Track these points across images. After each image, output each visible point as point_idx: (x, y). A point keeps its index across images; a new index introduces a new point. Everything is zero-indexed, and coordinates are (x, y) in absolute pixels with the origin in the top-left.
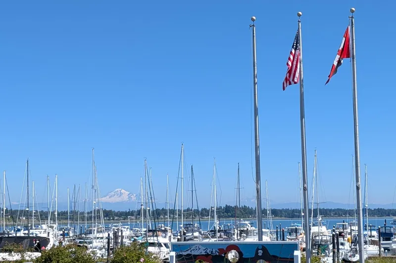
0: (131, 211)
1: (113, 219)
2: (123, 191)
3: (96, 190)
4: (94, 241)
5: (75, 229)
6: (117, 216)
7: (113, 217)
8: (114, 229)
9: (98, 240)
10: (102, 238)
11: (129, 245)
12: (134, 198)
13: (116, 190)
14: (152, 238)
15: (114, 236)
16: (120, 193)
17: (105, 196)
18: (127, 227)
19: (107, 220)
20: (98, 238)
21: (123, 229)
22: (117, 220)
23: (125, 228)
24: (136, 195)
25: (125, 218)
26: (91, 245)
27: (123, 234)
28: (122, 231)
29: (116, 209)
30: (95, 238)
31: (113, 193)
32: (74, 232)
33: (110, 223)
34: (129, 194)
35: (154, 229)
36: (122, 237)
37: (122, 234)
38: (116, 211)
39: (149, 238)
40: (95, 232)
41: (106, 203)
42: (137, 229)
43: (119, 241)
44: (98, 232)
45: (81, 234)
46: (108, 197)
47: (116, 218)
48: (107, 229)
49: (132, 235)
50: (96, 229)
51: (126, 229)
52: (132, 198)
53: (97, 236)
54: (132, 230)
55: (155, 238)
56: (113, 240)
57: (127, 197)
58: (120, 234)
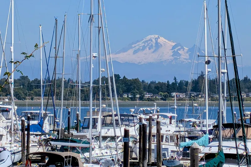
0: (178, 81)
1: (141, 98)
2: (162, 40)
3: (99, 28)
4: (94, 144)
5: (55, 116)
6: (149, 92)
7: (140, 94)
8: (140, 119)
9: (103, 144)
10: (113, 138)
11: (175, 155)
12: (184, 55)
13: (149, 37)
14: (232, 143)
15: (140, 134)
16: (157, 43)
17: (124, 50)
18: (169, 115)
19: (128, 99)
20: (105, 138)
21: (161, 120)
22: (149, 99)
23: (165, 117)
24: (190, 50)
25: (165, 96)
26: (87, 155)
27: (162, 132)
28: (158, 123)
29: (147, 78)
30: (97, 138)
31: (141, 44)
32: (55, 123)
33: (133, 106)
34: (174, 47)
35: (237, 121)
36: (160, 137)
37: (158, 131)
38: (148, 81)
39: (224, 143)
40: (99, 124)
41: (127, 64)
42: (193, 120)
43: (153, 146)
44: (104, 124)
45: (68, 128)
46: (131, 51)
47: (147, 96)
48: (126, 118)
49: (182, 133)
50: (100, 117)
51: (167, 121)
52: (180, 55)
53: (103, 134)
54: (181, 121)
55: (241, 144)
56: (138, 145)
57: (171, 53)
58: (154, 131)
